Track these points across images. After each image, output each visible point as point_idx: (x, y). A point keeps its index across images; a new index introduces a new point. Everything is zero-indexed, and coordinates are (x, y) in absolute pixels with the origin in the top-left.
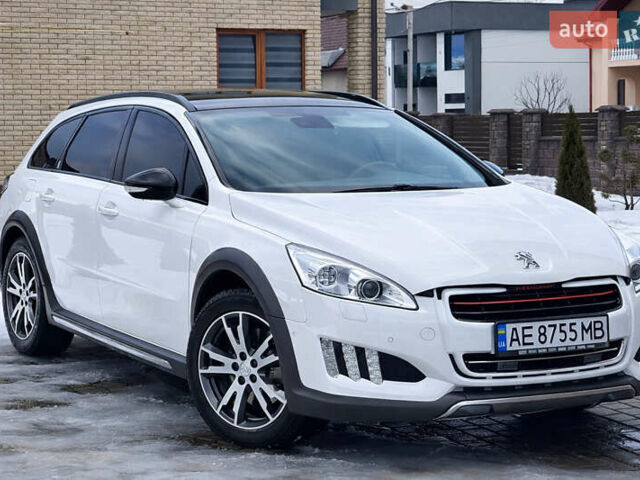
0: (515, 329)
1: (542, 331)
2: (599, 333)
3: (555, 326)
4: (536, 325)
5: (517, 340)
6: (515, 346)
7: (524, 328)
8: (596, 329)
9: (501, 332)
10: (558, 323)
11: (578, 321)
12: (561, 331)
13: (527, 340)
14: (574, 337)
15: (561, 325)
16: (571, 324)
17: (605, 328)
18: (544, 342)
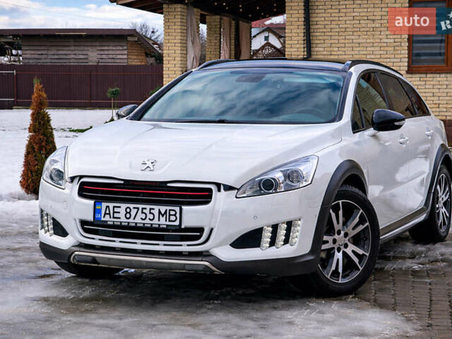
0: (108, 207)
1: (128, 210)
2: (173, 218)
3: (138, 208)
4: (124, 206)
5: (109, 214)
6: (107, 218)
7: (114, 207)
8: (170, 215)
9: (98, 207)
10: (141, 206)
11: (156, 208)
12: (142, 213)
13: (116, 215)
14: (152, 218)
15: (143, 209)
16: (150, 209)
17: (178, 215)
18: (128, 218)
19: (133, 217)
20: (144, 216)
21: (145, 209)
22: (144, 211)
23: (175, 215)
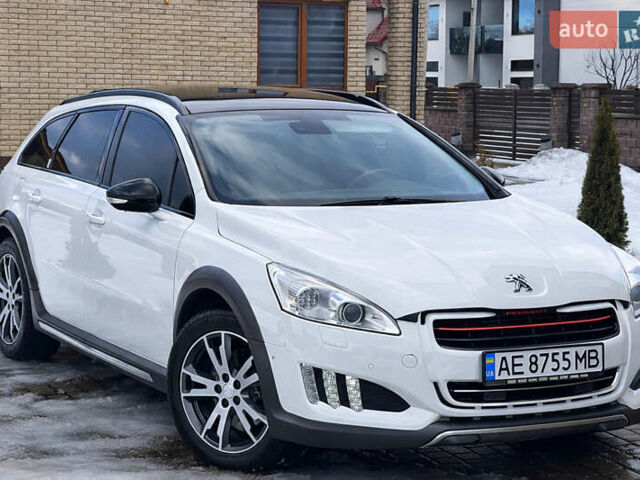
0: (504, 359)
1: (534, 360)
2: (593, 362)
3: (547, 355)
4: (527, 354)
5: (507, 369)
6: (504, 376)
7: (513, 357)
8: (590, 358)
9: (488, 361)
11: (573, 351)
12: (554, 360)
13: (517, 369)
14: (567, 367)
15: (554, 354)
16: (564, 353)
17: (600, 357)
18: (535, 371)
19: (540, 368)
20: (555, 365)
21: (557, 354)
22: (556, 357)
23: (596, 357)
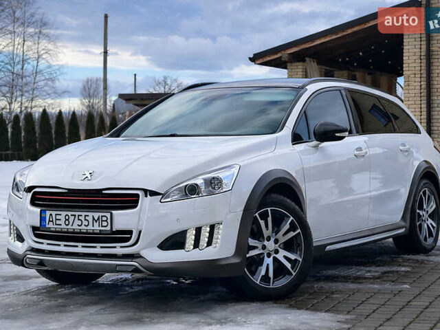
0: (51, 215)
1: (67, 218)
2: (104, 224)
3: (75, 216)
4: (64, 213)
5: (52, 221)
6: (51, 225)
7: (56, 215)
8: (102, 221)
9: (43, 215)
10: (77, 214)
11: (91, 214)
12: (79, 219)
13: (58, 222)
14: (87, 224)
15: (79, 216)
16: (85, 216)
17: (109, 221)
18: (67, 225)
19: (71, 223)
20: (80, 223)
21: (81, 216)
22: (80, 218)
23: (106, 221)
